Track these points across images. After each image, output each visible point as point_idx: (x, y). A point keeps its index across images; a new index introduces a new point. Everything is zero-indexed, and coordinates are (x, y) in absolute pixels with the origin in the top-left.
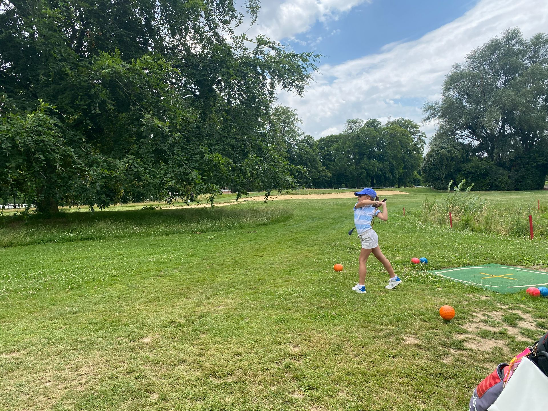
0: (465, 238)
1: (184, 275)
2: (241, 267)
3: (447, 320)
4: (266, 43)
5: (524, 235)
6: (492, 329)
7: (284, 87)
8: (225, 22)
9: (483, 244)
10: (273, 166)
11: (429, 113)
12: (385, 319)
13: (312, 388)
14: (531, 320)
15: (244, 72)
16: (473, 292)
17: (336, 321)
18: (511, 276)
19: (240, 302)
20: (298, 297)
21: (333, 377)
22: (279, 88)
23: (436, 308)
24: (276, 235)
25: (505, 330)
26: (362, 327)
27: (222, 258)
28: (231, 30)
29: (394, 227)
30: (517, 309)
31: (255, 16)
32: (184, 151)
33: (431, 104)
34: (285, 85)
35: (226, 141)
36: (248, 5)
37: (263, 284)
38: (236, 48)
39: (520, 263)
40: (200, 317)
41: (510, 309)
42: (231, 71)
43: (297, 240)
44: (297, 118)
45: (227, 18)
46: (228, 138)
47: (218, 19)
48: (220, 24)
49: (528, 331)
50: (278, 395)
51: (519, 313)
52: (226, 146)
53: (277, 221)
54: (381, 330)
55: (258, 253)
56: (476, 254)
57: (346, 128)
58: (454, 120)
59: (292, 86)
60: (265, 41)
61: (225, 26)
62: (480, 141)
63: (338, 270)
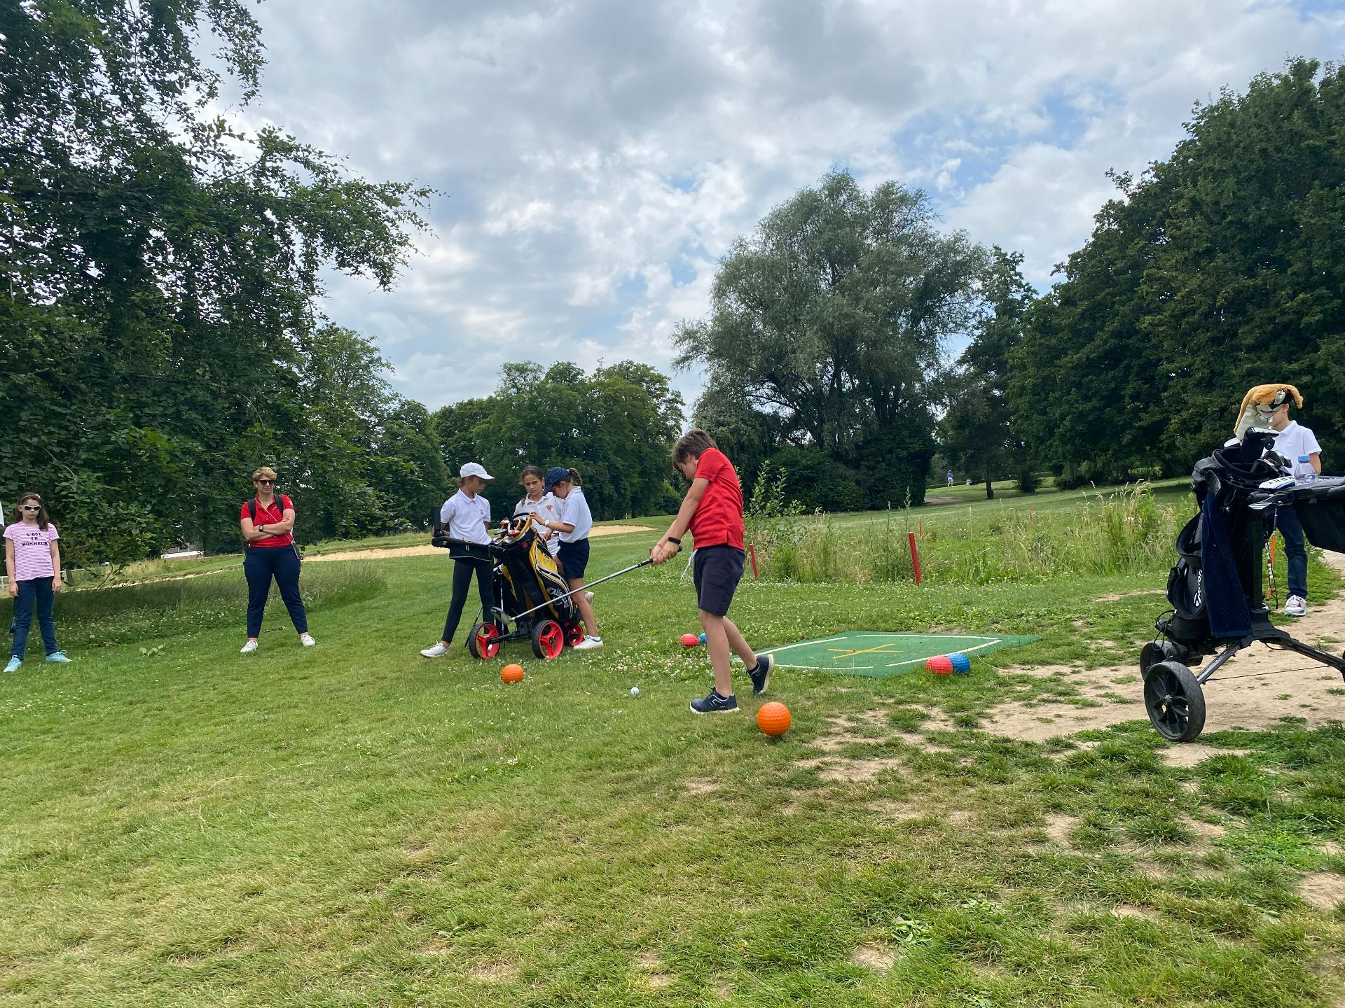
0: (786, 592)
1: (71, 744)
2: (247, 707)
3: (776, 736)
4: (286, 149)
5: (903, 578)
6: (871, 741)
7: (342, 264)
8: (167, 89)
9: (827, 600)
10: (323, 457)
11: (686, 346)
12: (638, 756)
13: (472, 926)
14: (944, 717)
15: (227, 218)
16: (820, 683)
17: (518, 780)
18: (891, 648)
19: (248, 778)
20: (413, 745)
21: (524, 891)
22: (327, 268)
23: (748, 720)
24: (340, 631)
25: (896, 739)
26: (584, 779)
27: (187, 695)
28: (186, 110)
29: (634, 587)
30: (912, 702)
31: (251, 82)
32: (53, 421)
33: (688, 326)
34: (343, 260)
35: (183, 394)
36: (230, 54)
37: (314, 733)
38: (201, 153)
39: (904, 627)
40: (130, 829)
41: (899, 702)
42: (191, 211)
43: (400, 633)
44: (379, 359)
45: (171, 77)
46: (190, 386)
47: (148, 80)
48: (152, 92)
49: (941, 733)
50: (378, 959)
51: (920, 708)
52: (184, 408)
53: (343, 600)
54: (629, 778)
55: (295, 673)
56: (816, 617)
57: (502, 384)
58: (738, 363)
59: (363, 263)
60: (283, 142)
61: (169, 99)
62: (794, 407)
63: (513, 680)
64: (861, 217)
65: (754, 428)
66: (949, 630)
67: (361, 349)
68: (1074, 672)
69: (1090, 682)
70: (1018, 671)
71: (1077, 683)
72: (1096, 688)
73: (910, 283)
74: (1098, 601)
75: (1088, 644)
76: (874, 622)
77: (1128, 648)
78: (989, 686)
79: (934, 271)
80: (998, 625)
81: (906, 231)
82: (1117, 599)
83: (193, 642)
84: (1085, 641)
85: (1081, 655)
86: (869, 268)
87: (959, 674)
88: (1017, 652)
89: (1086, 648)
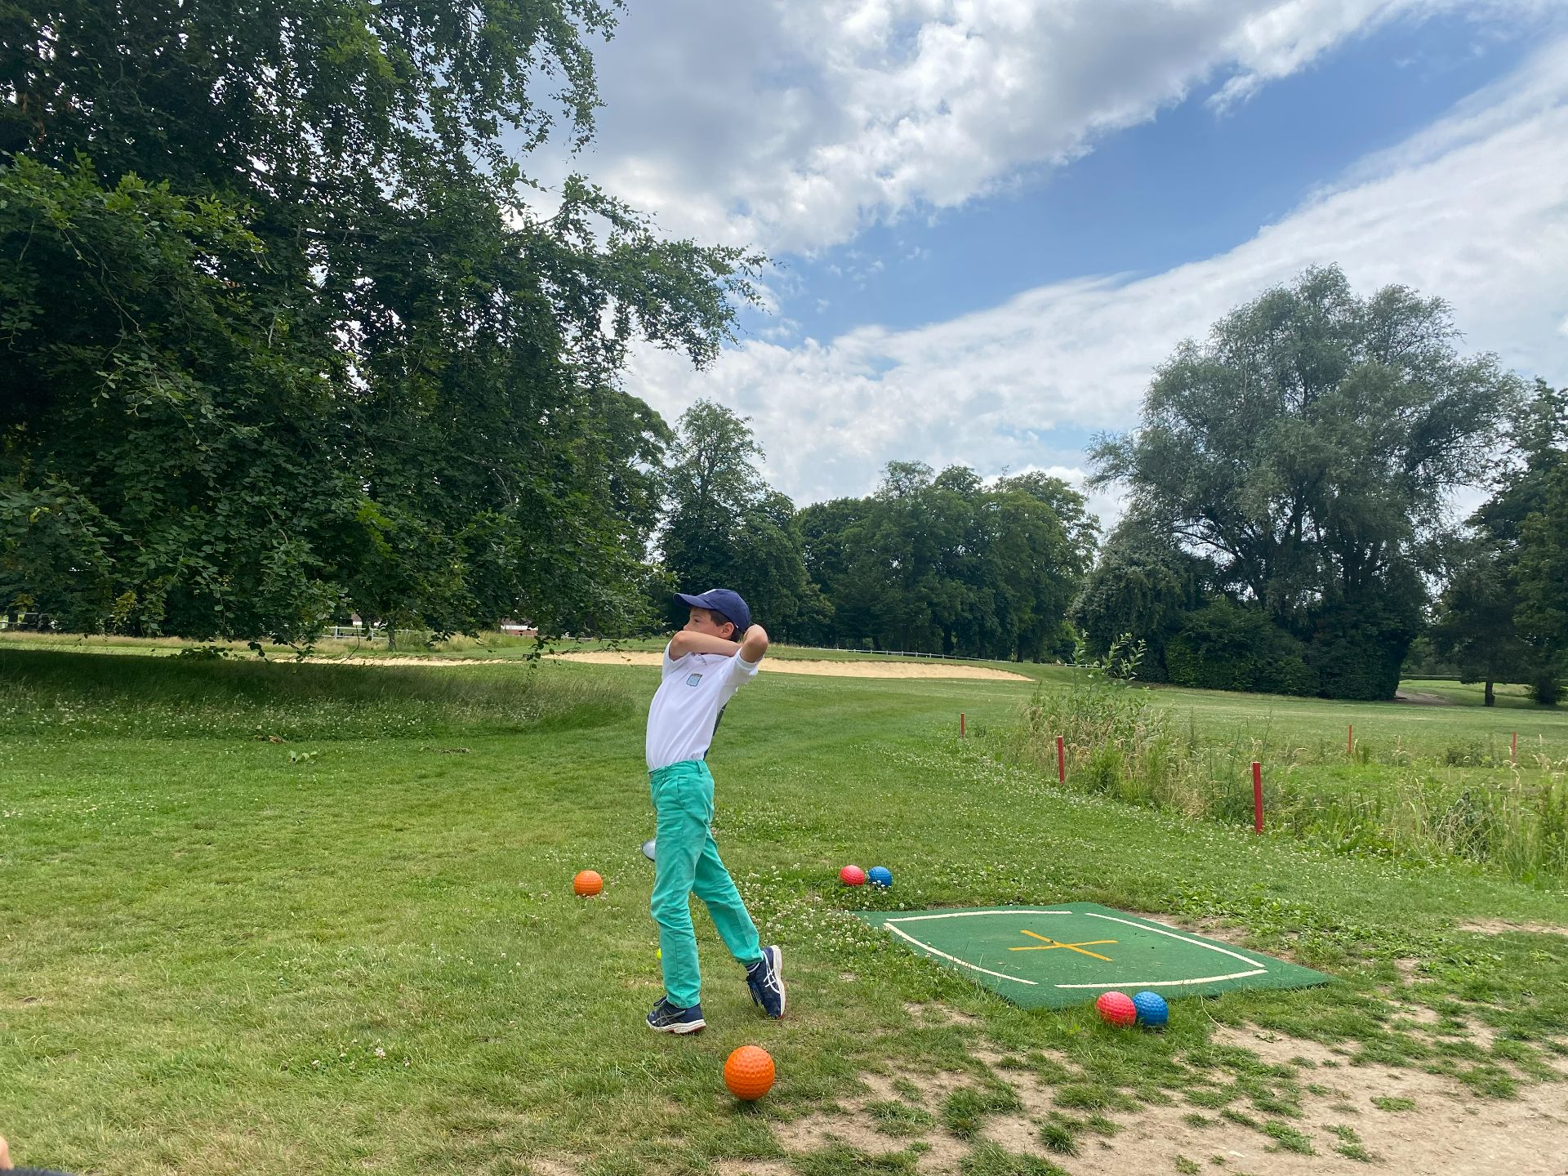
4: (594, 201)
5: (1243, 821)
7: (652, 336)
18: (1103, 948)
24: (520, 766)
28: (499, 152)
31: (587, 127)
32: (283, 481)
33: (1109, 440)
34: (657, 330)
36: (567, 94)
43: (573, 784)
44: (751, 442)
47: (468, 117)
51: (1024, 1084)
54: (490, 1127)
55: (400, 819)
58: (1168, 490)
59: (677, 335)
60: (588, 193)
61: (484, 140)
62: (1235, 553)
63: (585, 892)
64: (1352, 326)
65: (1177, 573)
66: (1227, 927)
67: (734, 430)
68: (1328, 1064)
69: (1337, 1091)
70: (1245, 1040)
71: (1314, 1090)
72: (1336, 1109)
73: (1410, 415)
74: (1464, 928)
75: (1392, 1010)
76: (1132, 892)
77: (1449, 1034)
78: (1175, 1060)
79: (1445, 403)
80: (1295, 937)
81: (1411, 349)
82: (1495, 933)
83: (359, 752)
84: (1391, 1003)
85: (1361, 1032)
86: (1352, 393)
87: (1144, 1027)
88: (1271, 1001)
89: (1380, 1019)
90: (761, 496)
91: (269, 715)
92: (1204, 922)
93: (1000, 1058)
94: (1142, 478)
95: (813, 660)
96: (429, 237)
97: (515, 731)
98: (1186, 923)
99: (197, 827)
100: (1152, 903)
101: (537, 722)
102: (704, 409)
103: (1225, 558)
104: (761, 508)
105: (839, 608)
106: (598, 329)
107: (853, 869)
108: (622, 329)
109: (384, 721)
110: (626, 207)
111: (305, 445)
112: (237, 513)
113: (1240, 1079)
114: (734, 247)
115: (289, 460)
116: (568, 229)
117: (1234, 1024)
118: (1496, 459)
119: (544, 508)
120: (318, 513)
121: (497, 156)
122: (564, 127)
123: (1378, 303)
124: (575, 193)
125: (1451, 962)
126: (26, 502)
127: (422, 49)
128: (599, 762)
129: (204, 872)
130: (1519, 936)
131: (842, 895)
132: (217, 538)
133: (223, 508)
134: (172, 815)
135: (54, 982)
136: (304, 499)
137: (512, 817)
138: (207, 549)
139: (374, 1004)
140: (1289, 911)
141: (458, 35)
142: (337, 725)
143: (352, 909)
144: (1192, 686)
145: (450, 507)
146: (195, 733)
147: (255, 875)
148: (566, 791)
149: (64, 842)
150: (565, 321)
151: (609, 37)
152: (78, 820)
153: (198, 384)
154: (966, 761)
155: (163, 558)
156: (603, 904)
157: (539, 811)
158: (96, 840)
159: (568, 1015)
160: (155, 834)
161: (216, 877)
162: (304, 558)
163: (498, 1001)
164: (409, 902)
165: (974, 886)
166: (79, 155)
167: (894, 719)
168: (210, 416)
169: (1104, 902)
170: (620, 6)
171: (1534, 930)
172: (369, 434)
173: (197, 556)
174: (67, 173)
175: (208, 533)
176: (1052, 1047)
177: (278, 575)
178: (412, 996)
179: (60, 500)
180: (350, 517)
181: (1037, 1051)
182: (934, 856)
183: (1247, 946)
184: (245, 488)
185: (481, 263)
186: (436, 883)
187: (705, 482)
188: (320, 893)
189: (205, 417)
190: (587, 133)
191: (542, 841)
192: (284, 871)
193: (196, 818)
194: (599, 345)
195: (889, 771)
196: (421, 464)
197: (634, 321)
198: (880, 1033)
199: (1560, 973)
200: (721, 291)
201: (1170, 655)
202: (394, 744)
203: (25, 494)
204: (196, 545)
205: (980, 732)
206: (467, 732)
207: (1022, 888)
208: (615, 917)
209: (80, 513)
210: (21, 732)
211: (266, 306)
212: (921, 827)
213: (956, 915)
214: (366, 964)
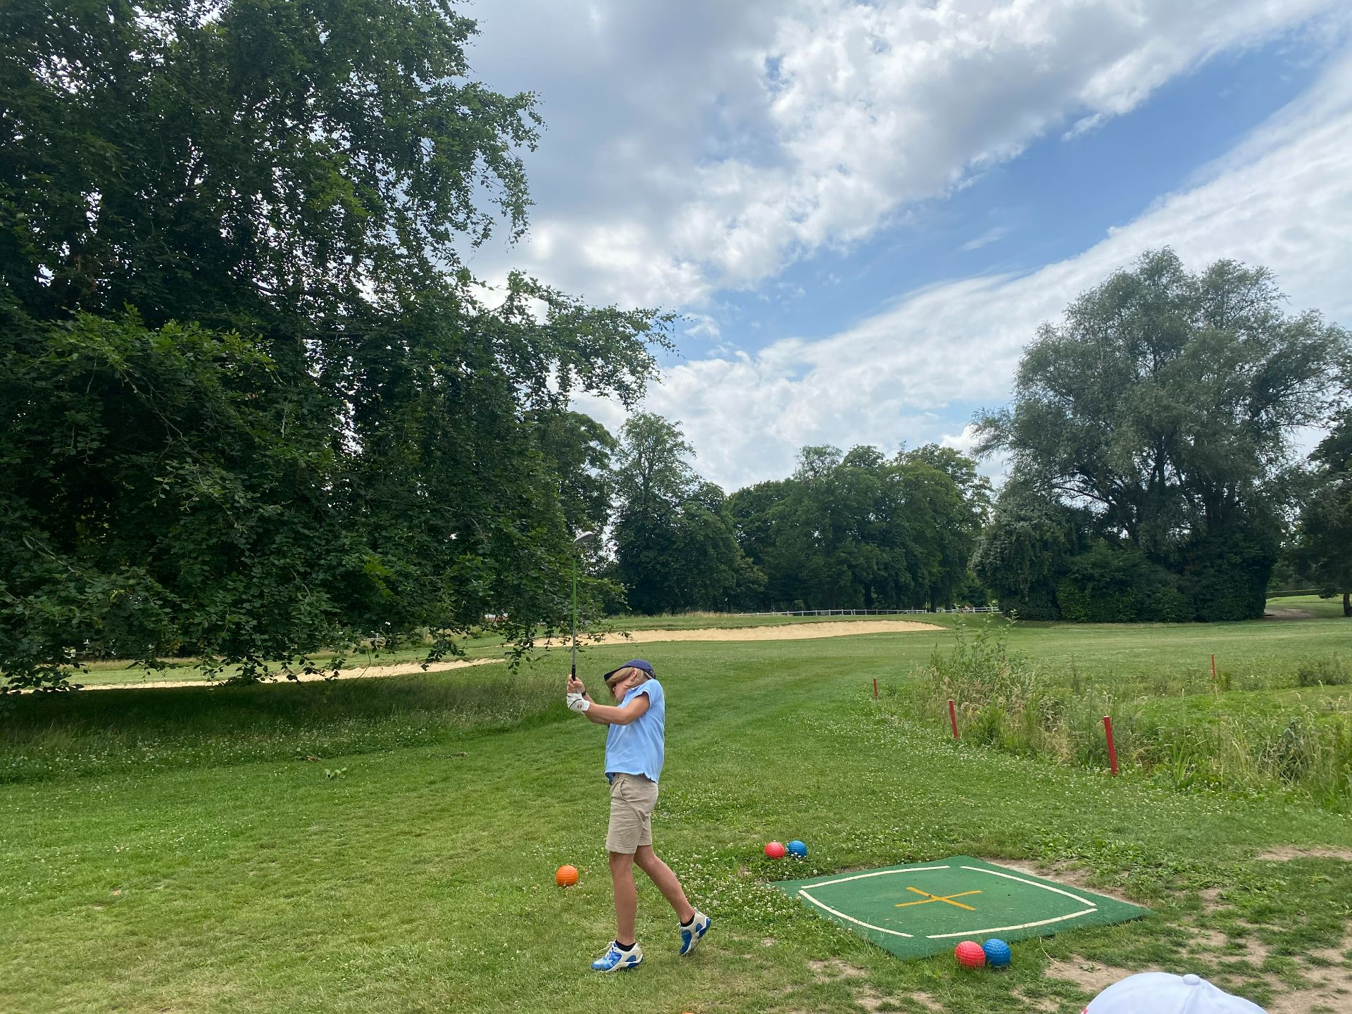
4: (530, 290)
8: (442, 237)
11: (988, 433)
18: (970, 899)
22: (578, 389)
24: (509, 765)
28: (453, 255)
31: (522, 222)
32: (302, 543)
33: (989, 415)
34: (592, 382)
36: (504, 197)
39: (1031, 853)
44: (683, 442)
47: (426, 228)
53: (543, 720)
57: (800, 467)
58: (1045, 453)
59: (609, 384)
60: (527, 284)
61: (440, 246)
62: (1108, 501)
63: (564, 883)
64: (1190, 298)
65: (1059, 524)
66: (1074, 869)
67: (667, 434)
70: (1071, 971)
73: (1250, 370)
74: (1262, 857)
75: (1192, 936)
76: (1001, 843)
77: (1231, 954)
78: (1015, 994)
79: (1279, 356)
80: (1126, 874)
81: (1244, 313)
82: (1286, 859)
83: (379, 763)
84: (1192, 930)
85: (1162, 958)
86: (1194, 355)
87: (992, 968)
88: (1096, 936)
89: (1180, 945)
90: (695, 487)
91: (307, 738)
92: (1058, 866)
93: (878, 1003)
94: (1020, 443)
95: (751, 627)
96: (403, 332)
97: (503, 730)
98: (1042, 867)
99: (262, 846)
100: (1016, 851)
101: (519, 720)
102: (640, 419)
103: (1100, 507)
104: (696, 497)
105: (772, 577)
106: (545, 387)
107: (775, 845)
108: (565, 383)
109: (396, 733)
110: (559, 293)
111: (317, 511)
112: (269, 574)
113: (1062, 1006)
114: (648, 308)
115: (306, 526)
116: (514, 314)
117: (1065, 959)
118: (1329, 400)
119: (512, 542)
120: (330, 568)
121: (452, 258)
122: (503, 226)
123: (1210, 276)
124: (516, 285)
125: (1246, 889)
126: (106, 587)
127: (385, 178)
128: (571, 755)
129: (274, 888)
130: (1304, 862)
131: (767, 867)
132: (253, 596)
133: (257, 571)
134: (241, 838)
135: (180, 994)
136: (319, 558)
137: (505, 815)
138: (246, 605)
139: (414, 995)
140: (1123, 852)
141: (413, 159)
142: (359, 741)
143: (389, 912)
144: (1083, 622)
145: (436, 550)
146: (250, 758)
147: (311, 886)
148: (547, 786)
149: (164, 870)
150: (517, 382)
151: (533, 148)
152: (172, 849)
153: (231, 476)
154: (878, 722)
155: (214, 618)
156: (580, 892)
157: (526, 808)
158: (188, 866)
159: (557, 993)
160: (231, 857)
161: (283, 892)
162: (325, 607)
163: (503, 985)
164: (432, 902)
165: (874, 850)
166: (128, 307)
167: (818, 685)
168: (241, 501)
169: (979, 854)
170: (540, 123)
171: (1318, 855)
172: (368, 498)
173: (240, 613)
174: (118, 320)
175: (245, 593)
176: (920, 990)
177: (305, 623)
178: (441, 986)
179: (132, 582)
180: (358, 569)
181: (908, 995)
182: (844, 823)
183: (1088, 885)
184: (272, 553)
185: (446, 351)
186: (450, 884)
187: (647, 480)
188: (363, 900)
189: (238, 502)
190: (522, 227)
191: (530, 837)
192: (334, 881)
193: (260, 839)
194: (547, 399)
195: (811, 741)
196: (411, 517)
197: (573, 375)
198: (789, 990)
199: (1331, 893)
200: (642, 344)
201: (1061, 596)
202: (407, 753)
203: (104, 579)
204: (237, 603)
205: (892, 692)
206: (464, 736)
207: (910, 848)
208: (589, 903)
209: (147, 591)
210: (114, 771)
211: (278, 403)
212: (834, 796)
213: (856, 877)
214: (405, 960)
